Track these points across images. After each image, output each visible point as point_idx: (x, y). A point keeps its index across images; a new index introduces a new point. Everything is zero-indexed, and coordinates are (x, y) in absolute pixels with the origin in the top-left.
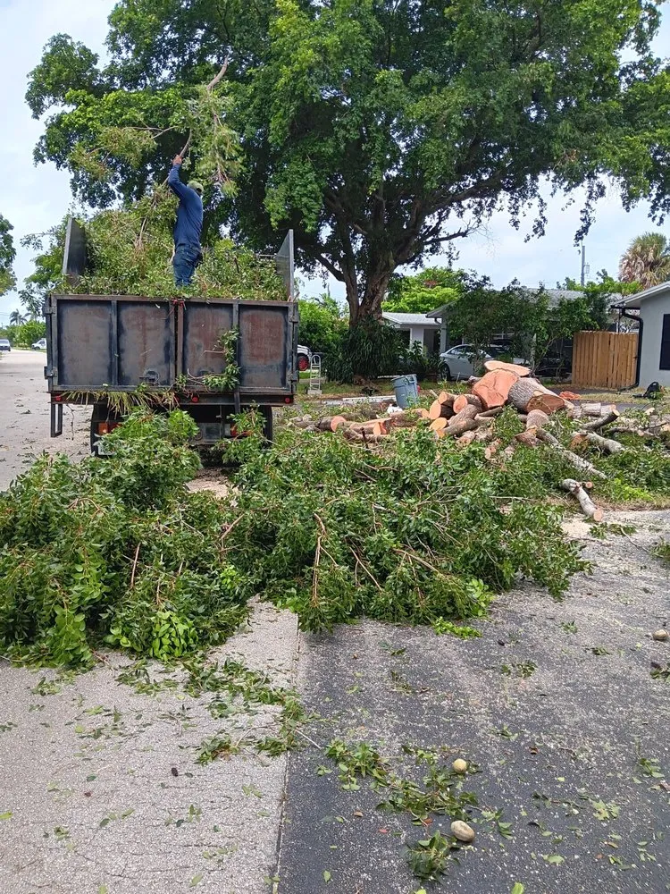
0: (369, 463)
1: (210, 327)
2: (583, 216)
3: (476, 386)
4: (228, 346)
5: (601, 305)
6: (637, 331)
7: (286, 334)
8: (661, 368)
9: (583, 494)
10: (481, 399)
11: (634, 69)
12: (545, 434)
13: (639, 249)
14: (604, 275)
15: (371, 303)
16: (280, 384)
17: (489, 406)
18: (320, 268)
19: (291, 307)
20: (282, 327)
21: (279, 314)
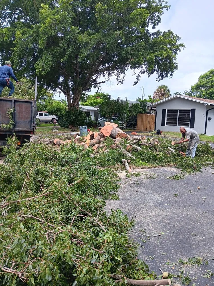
0: (55, 155)
1: (4, 108)
2: (137, 78)
3: (101, 130)
4: (10, 114)
5: (145, 106)
6: (155, 114)
7: (32, 111)
8: (162, 126)
9: (127, 164)
10: (103, 134)
11: (154, 34)
12: (118, 145)
13: (159, 90)
14: (150, 97)
15: (75, 102)
16: (29, 128)
17: (105, 136)
18: (58, 90)
19: (33, 102)
20: (30, 108)
21: (29, 104)
